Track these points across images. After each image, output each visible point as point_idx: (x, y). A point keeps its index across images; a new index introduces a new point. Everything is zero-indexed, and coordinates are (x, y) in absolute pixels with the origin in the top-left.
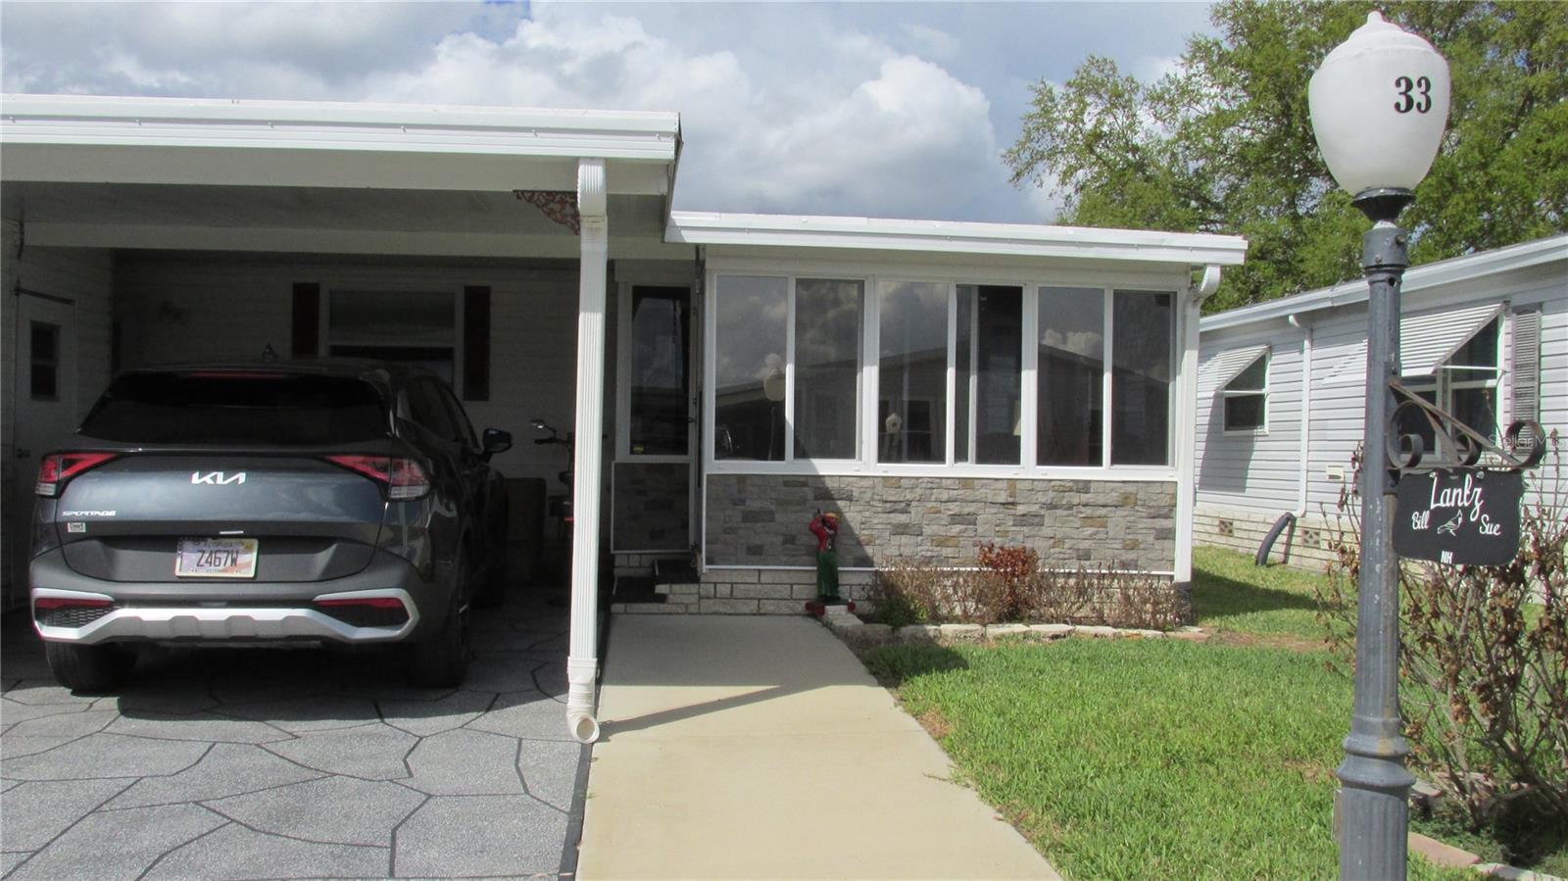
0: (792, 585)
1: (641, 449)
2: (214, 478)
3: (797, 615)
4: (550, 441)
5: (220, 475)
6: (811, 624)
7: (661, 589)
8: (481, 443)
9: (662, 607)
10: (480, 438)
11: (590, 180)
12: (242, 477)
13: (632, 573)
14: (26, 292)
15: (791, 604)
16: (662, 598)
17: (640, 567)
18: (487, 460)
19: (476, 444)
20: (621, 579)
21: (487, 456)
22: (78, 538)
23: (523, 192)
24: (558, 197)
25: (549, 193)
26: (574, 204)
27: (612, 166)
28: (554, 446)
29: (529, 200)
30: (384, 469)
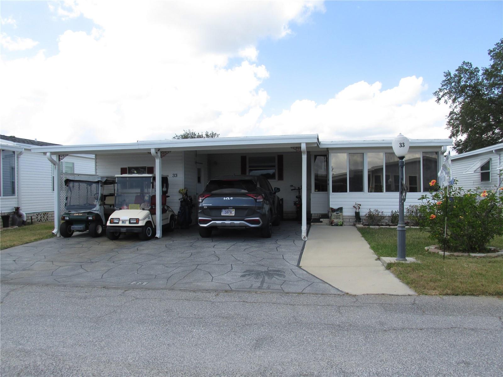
0: (349, 219)
1: (317, 190)
2: (227, 199)
3: (351, 225)
4: (294, 189)
5: (228, 198)
6: (353, 227)
7: (321, 220)
8: (274, 191)
9: (322, 224)
10: (273, 189)
11: (303, 147)
12: (232, 198)
13: (316, 217)
14: (198, 163)
15: (349, 223)
16: (321, 222)
17: (318, 216)
18: (275, 194)
19: (273, 191)
20: (313, 219)
21: (275, 193)
22: (206, 209)
23: (292, 147)
24: (298, 148)
25: (297, 147)
26: (301, 149)
27: (307, 144)
28: (295, 190)
29: (293, 149)
30: (255, 196)
